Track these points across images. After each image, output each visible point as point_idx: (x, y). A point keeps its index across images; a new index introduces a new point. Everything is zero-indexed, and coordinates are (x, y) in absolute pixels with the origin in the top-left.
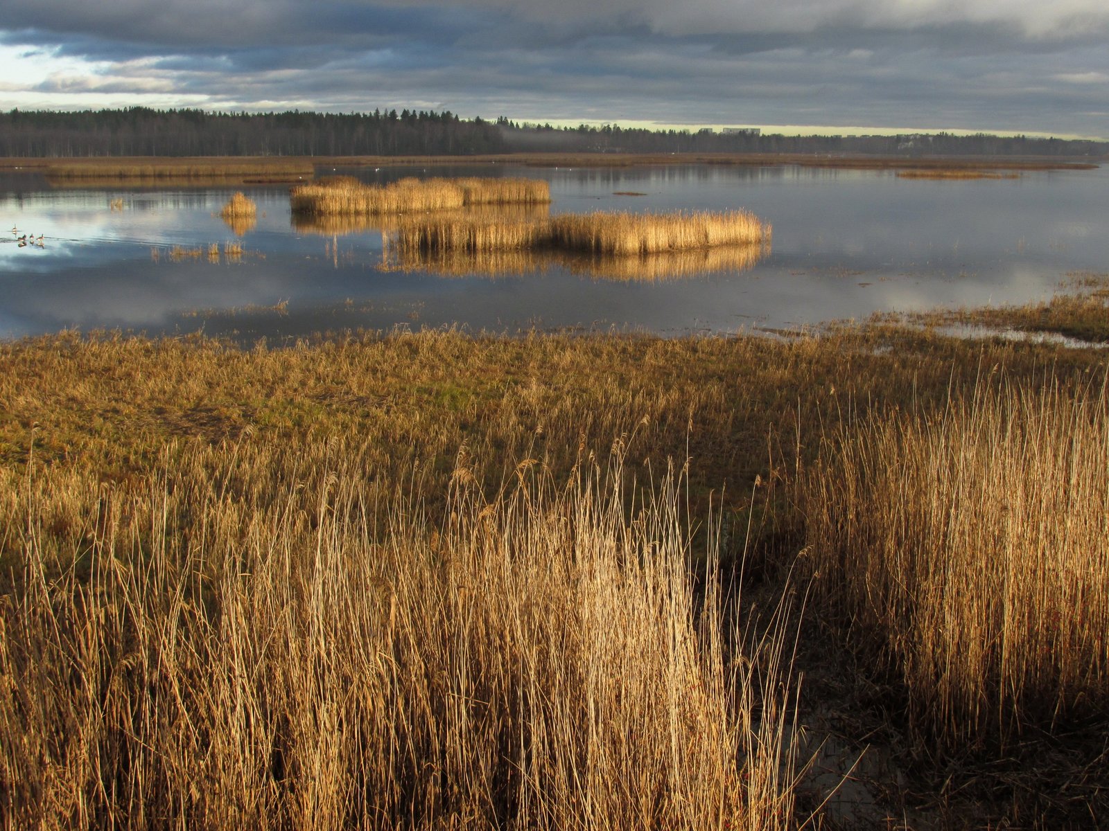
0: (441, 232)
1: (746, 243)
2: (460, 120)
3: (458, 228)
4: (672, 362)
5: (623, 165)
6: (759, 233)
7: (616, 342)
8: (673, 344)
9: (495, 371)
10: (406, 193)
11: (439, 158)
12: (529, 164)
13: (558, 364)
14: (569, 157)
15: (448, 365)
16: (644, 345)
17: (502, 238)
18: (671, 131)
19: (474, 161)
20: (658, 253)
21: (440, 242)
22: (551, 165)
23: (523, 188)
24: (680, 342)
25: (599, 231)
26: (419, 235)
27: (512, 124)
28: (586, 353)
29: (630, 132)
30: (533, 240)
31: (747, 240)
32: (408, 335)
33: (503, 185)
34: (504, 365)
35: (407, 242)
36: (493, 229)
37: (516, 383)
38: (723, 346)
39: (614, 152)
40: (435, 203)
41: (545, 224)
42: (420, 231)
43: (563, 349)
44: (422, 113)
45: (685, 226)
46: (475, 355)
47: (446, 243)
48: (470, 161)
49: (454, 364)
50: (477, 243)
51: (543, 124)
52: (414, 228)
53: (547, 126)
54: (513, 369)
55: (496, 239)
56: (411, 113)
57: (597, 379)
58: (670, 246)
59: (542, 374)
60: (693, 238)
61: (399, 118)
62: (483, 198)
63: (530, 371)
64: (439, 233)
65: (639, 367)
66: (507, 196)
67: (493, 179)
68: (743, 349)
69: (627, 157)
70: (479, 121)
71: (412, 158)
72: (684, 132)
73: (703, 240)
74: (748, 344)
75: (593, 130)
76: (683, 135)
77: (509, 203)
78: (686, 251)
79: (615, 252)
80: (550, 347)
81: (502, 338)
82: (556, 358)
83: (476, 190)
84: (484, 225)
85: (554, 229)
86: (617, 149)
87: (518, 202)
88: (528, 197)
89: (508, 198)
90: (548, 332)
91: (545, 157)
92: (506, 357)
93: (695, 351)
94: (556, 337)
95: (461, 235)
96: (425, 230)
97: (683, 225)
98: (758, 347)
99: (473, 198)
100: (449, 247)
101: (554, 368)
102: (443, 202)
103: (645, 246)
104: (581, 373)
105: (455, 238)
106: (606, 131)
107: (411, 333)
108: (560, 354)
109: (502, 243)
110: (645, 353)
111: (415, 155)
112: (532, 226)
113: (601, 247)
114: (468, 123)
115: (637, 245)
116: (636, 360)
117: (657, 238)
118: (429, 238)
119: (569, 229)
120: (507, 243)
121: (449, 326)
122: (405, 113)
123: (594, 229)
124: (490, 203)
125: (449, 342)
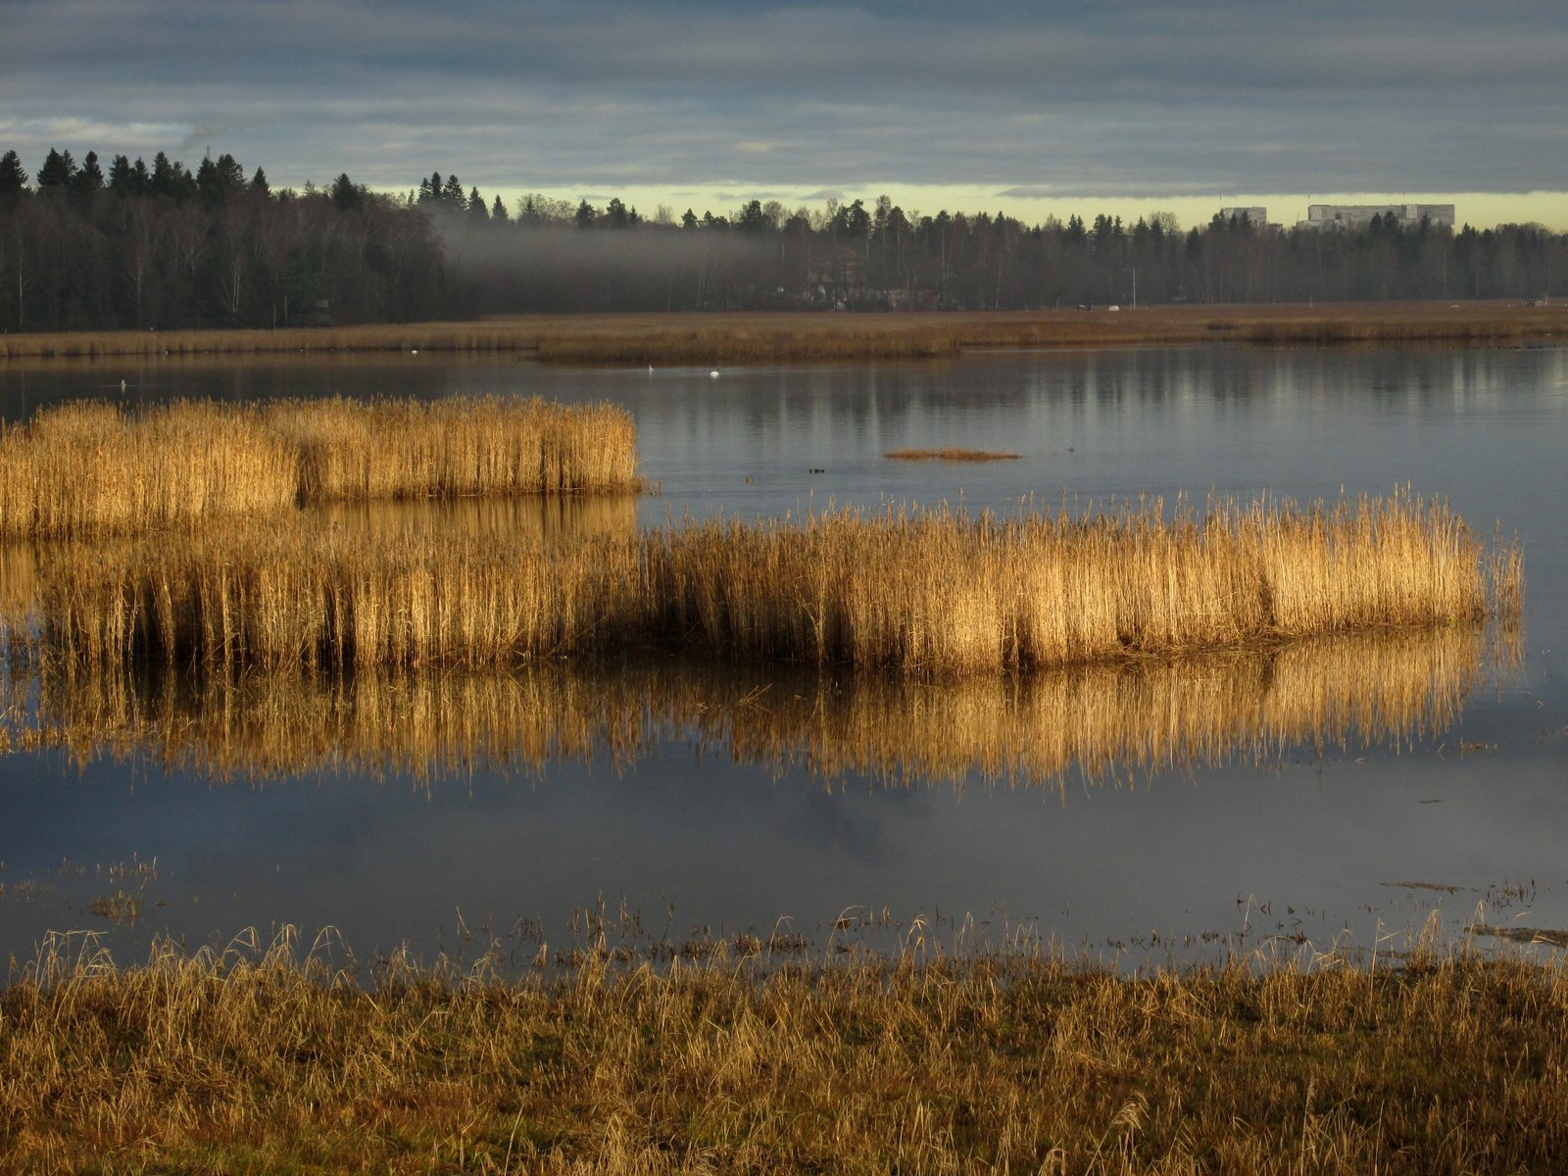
0: (216, 601)
1: (1425, 623)
2: (274, 189)
3: (283, 581)
4: (1158, 1058)
5: (922, 355)
6: (1476, 582)
7: (933, 990)
8: (1162, 994)
9: (456, 1102)
10: (70, 460)
11: (190, 339)
12: (547, 356)
13: (708, 1073)
14: (706, 326)
15: (265, 1084)
16: (1044, 997)
17: (457, 618)
18: (1103, 223)
19: (332, 349)
20: (1078, 664)
21: (211, 638)
22: (638, 357)
23: (531, 436)
24: (1189, 986)
25: (843, 584)
26: (127, 611)
27: (477, 202)
28: (814, 1031)
29: (943, 228)
30: (580, 626)
31: (1429, 611)
32: (96, 973)
33: (450, 423)
34: (489, 1080)
35: (80, 640)
36: (419, 584)
37: (544, 1145)
38: (1359, 995)
39: (884, 307)
40: (186, 495)
41: (624, 563)
42: (129, 596)
43: (725, 1018)
44: (121, 162)
45: (1180, 561)
46: (372, 1045)
47: (235, 643)
48: (317, 350)
49: (289, 1078)
50: (360, 642)
51: (601, 205)
52: (107, 586)
53: (617, 209)
54: (524, 1097)
55: (435, 624)
56: (79, 164)
57: (865, 1123)
58: (1125, 640)
59: (642, 1110)
60: (1214, 608)
61: (32, 184)
62: (375, 479)
63: (597, 1099)
64: (206, 601)
65: (1030, 1079)
66: (467, 471)
67: (413, 405)
68: (1439, 1006)
69: (937, 325)
70: (347, 194)
71: (85, 339)
72: (1156, 225)
73: (1253, 613)
74: (1458, 984)
75: (798, 222)
76: (1152, 236)
77: (477, 494)
78: (1188, 657)
79: (908, 664)
80: (670, 1009)
81: (475, 980)
82: (696, 1049)
83: (344, 446)
84: (383, 567)
85: (664, 580)
86: (894, 296)
87: (512, 494)
88: (552, 470)
89: (471, 475)
90: (660, 955)
91: (614, 329)
92: (498, 1051)
93: (1248, 1015)
94: (692, 972)
95: (293, 611)
96: (150, 594)
97: (1171, 553)
98: (1500, 996)
99: (335, 479)
100: (249, 657)
101: (693, 1087)
102: (216, 493)
103: (1026, 641)
104: (798, 1102)
105: (273, 624)
106: (850, 224)
107: (109, 968)
108: (710, 1036)
109: (458, 641)
110: (1049, 1029)
111: (98, 326)
112: (577, 569)
113: (852, 646)
114: (304, 201)
115: (994, 636)
116: (1014, 1053)
117: (1069, 607)
118: (169, 623)
119: (722, 582)
120: (479, 639)
121: (265, 942)
122: (56, 166)
123: (823, 576)
124: (400, 497)
125: (265, 1002)
